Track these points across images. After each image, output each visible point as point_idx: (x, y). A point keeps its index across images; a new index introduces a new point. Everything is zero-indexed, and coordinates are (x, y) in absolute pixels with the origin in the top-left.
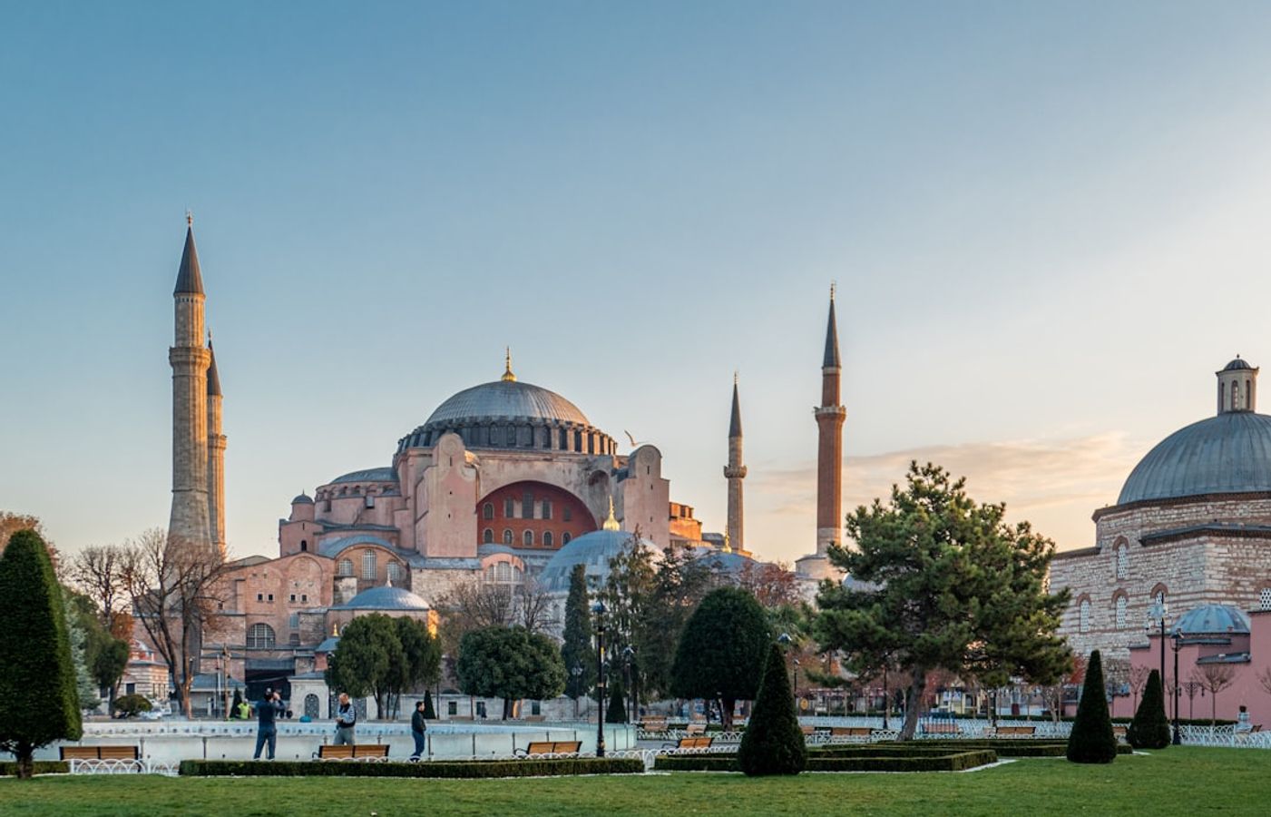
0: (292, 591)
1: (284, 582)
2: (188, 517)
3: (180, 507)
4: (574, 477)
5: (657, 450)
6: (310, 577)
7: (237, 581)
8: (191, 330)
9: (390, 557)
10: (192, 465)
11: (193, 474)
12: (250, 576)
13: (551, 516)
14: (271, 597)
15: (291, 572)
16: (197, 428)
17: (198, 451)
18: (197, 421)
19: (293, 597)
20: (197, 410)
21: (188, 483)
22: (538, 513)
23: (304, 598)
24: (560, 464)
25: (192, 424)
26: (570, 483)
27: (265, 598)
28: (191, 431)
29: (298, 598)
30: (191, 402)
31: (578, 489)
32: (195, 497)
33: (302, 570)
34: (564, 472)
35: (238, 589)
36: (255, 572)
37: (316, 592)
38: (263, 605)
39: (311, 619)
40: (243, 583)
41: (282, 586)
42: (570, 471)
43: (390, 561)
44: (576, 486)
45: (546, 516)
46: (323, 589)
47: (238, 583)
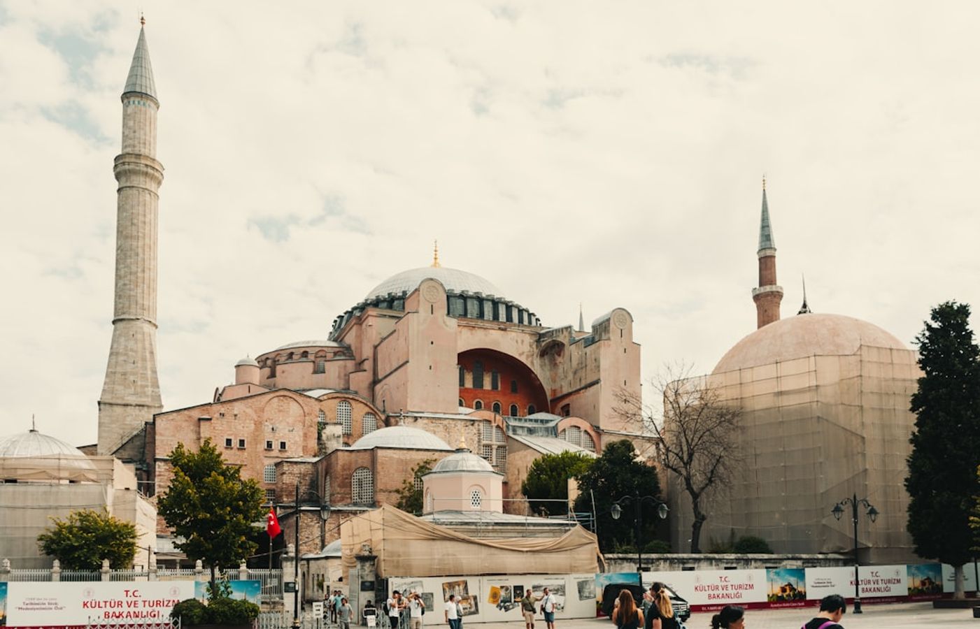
0: (268, 436)
1: (259, 424)
2: (132, 350)
3: (122, 340)
4: (526, 348)
5: (629, 313)
6: (290, 420)
7: (200, 420)
8: (143, 137)
9: (367, 409)
10: (139, 290)
11: (140, 301)
12: (217, 415)
13: (499, 389)
14: (242, 442)
15: (266, 415)
16: (147, 249)
17: (146, 275)
18: (147, 241)
19: (269, 445)
20: (147, 228)
21: (133, 310)
22: (487, 384)
23: (283, 445)
24: (514, 334)
25: (140, 243)
26: (523, 353)
27: (235, 443)
28: (140, 251)
29: (276, 445)
30: (141, 218)
31: (530, 359)
32: (142, 328)
33: (280, 411)
34: (517, 342)
35: (202, 430)
36: (222, 411)
37: (297, 439)
38: (233, 451)
39: (296, 469)
40: (207, 423)
41: (257, 429)
42: (523, 341)
43: (368, 413)
44: (528, 357)
45: (495, 387)
46: (305, 435)
47: (202, 423)
